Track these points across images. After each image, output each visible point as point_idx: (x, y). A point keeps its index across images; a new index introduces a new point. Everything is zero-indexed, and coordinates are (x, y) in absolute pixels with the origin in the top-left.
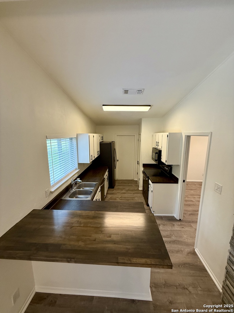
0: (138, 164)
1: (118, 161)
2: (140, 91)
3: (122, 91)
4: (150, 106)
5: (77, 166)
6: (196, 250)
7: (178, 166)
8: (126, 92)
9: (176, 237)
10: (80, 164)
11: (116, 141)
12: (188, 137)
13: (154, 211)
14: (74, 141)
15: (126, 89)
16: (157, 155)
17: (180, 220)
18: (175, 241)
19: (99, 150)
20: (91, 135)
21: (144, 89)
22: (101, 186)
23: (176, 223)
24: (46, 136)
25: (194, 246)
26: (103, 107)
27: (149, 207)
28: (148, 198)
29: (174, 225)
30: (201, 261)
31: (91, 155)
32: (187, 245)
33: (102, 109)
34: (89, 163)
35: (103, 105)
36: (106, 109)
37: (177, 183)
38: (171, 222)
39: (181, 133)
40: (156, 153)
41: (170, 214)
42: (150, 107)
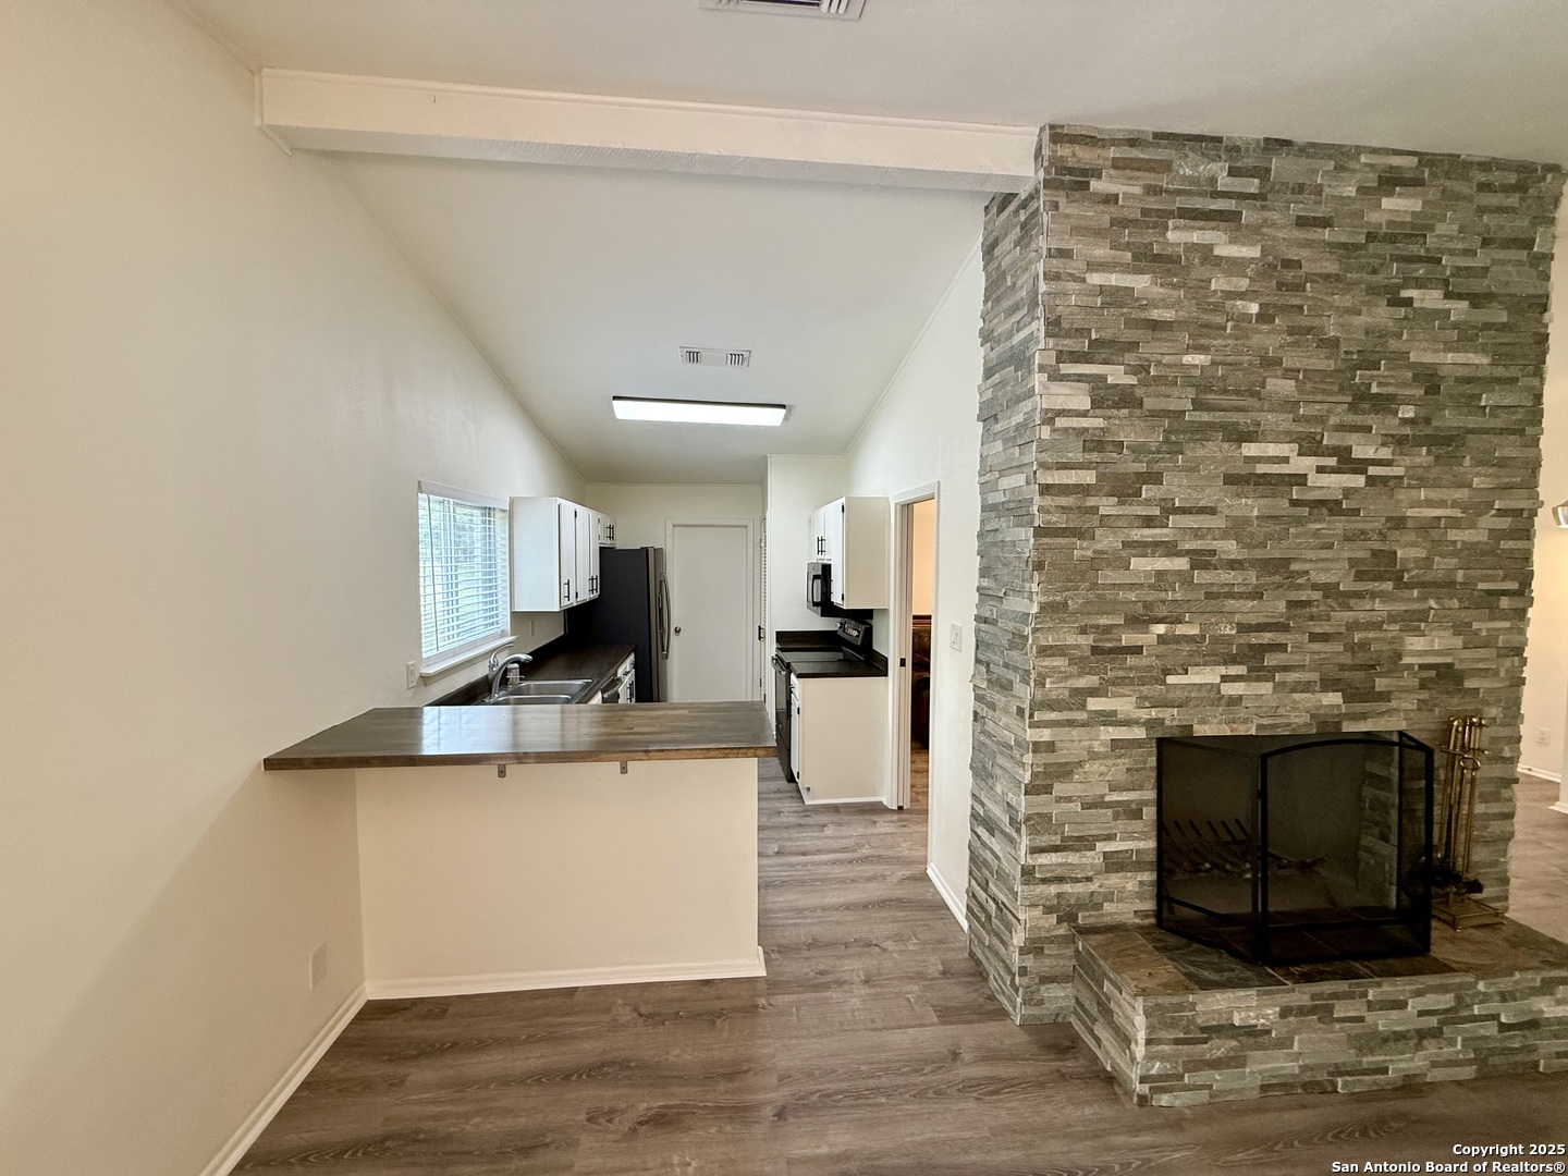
0: (760, 638)
1: (678, 631)
2: (737, 358)
3: (678, 355)
4: (783, 407)
5: (506, 623)
6: (929, 871)
7: (885, 611)
8: (693, 356)
9: (872, 848)
10: (518, 617)
11: (668, 549)
12: (907, 509)
13: (809, 789)
14: (500, 524)
15: (695, 348)
16: (818, 582)
17: (900, 808)
18: (867, 858)
19: (596, 572)
20: (569, 507)
21: (750, 352)
22: (606, 696)
23: (880, 819)
24: (419, 482)
25: (926, 863)
26: (615, 403)
27: (793, 785)
28: (789, 750)
29: (875, 822)
30: (937, 892)
31: (564, 581)
32: (906, 862)
33: (611, 410)
34: (557, 609)
35: (615, 398)
36: (624, 411)
37: (886, 675)
38: (868, 817)
39: (887, 499)
40: (815, 577)
41: (868, 796)
42: (783, 411)
